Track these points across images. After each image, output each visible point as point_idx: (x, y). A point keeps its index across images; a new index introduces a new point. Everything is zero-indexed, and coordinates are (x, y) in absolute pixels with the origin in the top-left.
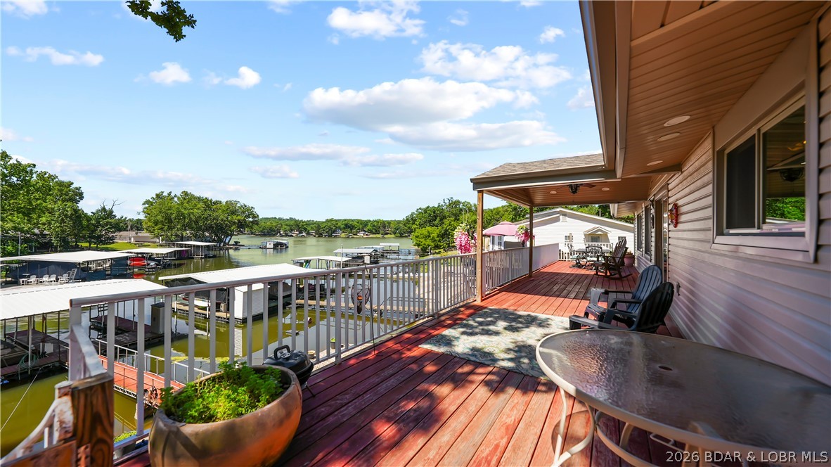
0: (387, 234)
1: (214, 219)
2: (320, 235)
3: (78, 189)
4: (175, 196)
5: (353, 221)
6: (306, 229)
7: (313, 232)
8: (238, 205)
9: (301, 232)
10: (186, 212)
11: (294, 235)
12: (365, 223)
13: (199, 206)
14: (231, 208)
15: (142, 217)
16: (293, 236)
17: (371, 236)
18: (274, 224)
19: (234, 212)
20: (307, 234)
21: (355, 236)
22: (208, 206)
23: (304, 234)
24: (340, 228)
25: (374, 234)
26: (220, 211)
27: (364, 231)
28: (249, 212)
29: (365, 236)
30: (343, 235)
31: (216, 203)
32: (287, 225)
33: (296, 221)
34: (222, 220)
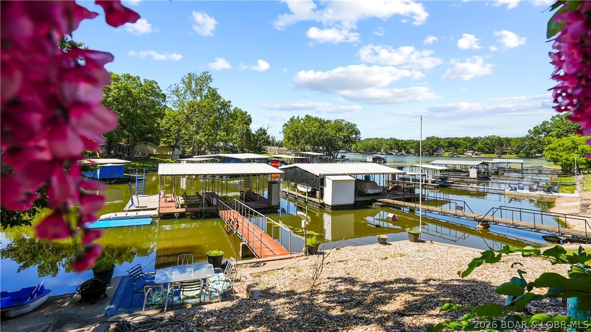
0: (505, 153)
1: (325, 135)
2: (420, 154)
5: (460, 139)
6: (405, 148)
7: (413, 151)
8: (344, 123)
9: (400, 151)
11: (394, 153)
12: (475, 141)
13: (315, 125)
14: (339, 126)
16: (392, 154)
17: (483, 155)
18: (375, 143)
19: (340, 130)
20: (407, 153)
21: (461, 156)
22: (321, 124)
23: (403, 152)
24: (442, 147)
25: (486, 153)
26: (330, 128)
27: (473, 149)
28: (353, 129)
29: (475, 156)
30: (446, 154)
31: (328, 122)
32: (387, 144)
33: (395, 140)
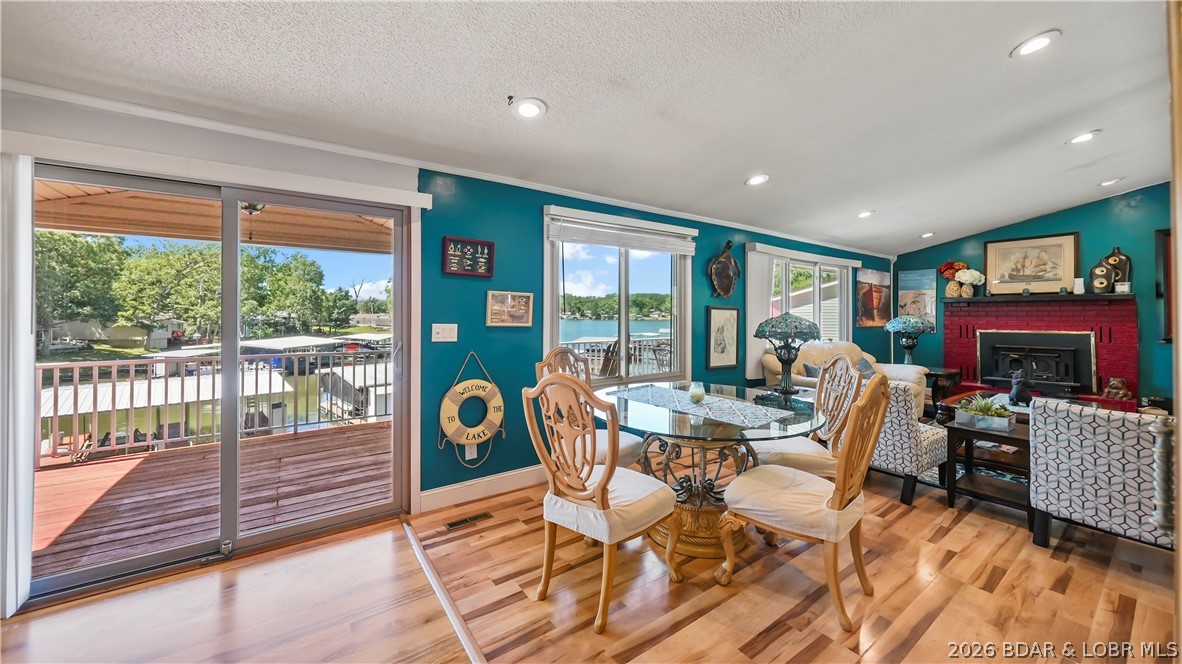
2: (598, 317)
7: (588, 313)
9: (573, 313)
20: (582, 316)
23: (578, 315)
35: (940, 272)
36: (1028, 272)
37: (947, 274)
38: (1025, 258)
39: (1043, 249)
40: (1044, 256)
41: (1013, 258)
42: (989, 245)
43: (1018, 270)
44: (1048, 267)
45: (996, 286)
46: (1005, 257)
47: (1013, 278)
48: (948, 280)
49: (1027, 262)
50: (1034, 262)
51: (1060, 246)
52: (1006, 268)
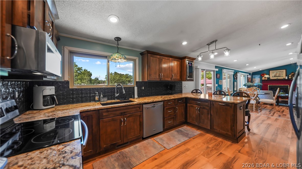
3: (91, 73)
4: (113, 73)
10: (115, 78)
15: (105, 80)
34: (124, 80)
35: (261, 76)
36: (277, 75)
37: (262, 76)
38: (277, 73)
39: (280, 72)
40: (280, 73)
41: (275, 73)
42: (270, 71)
43: (276, 75)
44: (281, 75)
45: (271, 78)
46: (273, 73)
47: (275, 76)
48: (263, 77)
49: (277, 74)
50: (279, 74)
51: (283, 71)
52: (273, 75)
